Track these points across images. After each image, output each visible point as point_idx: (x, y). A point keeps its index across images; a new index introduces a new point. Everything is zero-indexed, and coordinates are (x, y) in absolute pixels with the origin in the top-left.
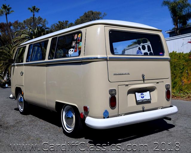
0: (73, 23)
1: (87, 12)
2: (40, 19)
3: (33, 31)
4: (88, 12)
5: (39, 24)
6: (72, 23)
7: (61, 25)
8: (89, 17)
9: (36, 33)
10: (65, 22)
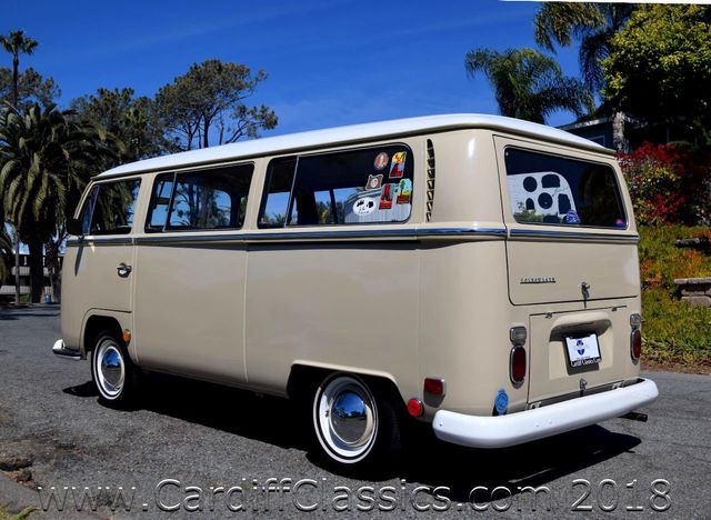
0: (149, 97)
1: (199, 64)
2: (33, 77)
3: (20, 120)
4: (206, 64)
5: (28, 95)
6: (145, 98)
7: (108, 103)
8: (208, 79)
9: (28, 125)
10: (120, 92)
